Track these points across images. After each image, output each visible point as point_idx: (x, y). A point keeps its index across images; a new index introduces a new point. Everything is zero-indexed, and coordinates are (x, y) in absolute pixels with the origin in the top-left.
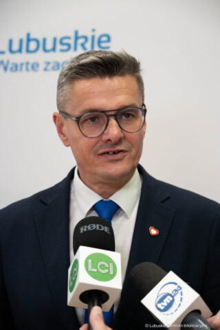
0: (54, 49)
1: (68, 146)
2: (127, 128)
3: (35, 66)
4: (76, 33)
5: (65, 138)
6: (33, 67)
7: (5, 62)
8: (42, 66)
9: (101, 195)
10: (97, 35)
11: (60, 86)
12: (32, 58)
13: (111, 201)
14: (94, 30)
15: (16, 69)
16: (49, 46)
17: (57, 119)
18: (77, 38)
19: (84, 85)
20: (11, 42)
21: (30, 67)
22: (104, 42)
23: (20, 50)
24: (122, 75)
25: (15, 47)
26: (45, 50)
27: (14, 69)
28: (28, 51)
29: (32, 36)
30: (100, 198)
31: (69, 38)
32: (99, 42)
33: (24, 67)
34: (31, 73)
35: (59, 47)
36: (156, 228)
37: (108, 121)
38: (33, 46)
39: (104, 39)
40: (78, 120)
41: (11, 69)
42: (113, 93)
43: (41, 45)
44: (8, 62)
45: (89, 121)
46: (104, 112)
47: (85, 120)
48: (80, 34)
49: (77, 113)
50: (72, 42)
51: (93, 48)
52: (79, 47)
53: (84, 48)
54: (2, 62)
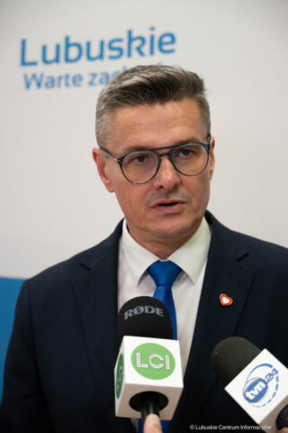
0: (101, 56)
1: (112, 191)
2: (185, 170)
3: (77, 80)
4: (130, 33)
5: (108, 182)
6: (74, 81)
7: (38, 76)
8: (86, 79)
9: (157, 255)
10: (157, 35)
11: (99, 114)
12: (72, 69)
13: (171, 263)
14: (152, 29)
15: (53, 85)
16: (95, 52)
17: (98, 157)
18: (131, 40)
19: (128, 114)
20: (44, 49)
21: (70, 81)
22: (167, 43)
23: (57, 60)
24: (178, 99)
25: (51, 55)
26: (90, 58)
27: (50, 84)
28: (67, 60)
29: (72, 40)
30: (156, 259)
31: (120, 40)
32: (161, 44)
33: (63, 81)
34: (73, 89)
35: (107, 52)
36: (229, 295)
37: (160, 161)
38: (73, 52)
39: (167, 39)
40: (120, 161)
41: (47, 85)
42: (166, 124)
43: (85, 51)
44: (42, 75)
45: (136, 161)
46: (154, 150)
47: (131, 160)
48: (135, 34)
49: (120, 151)
50: (124, 45)
51: (152, 52)
52: (134, 53)
53: (141, 54)
54: (34, 76)
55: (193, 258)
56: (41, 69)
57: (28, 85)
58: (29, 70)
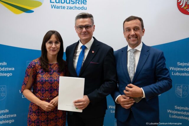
0: (69, 3)
3: (64, 8)
7: (55, 6)
8: (66, 8)
12: (63, 5)
13: (85, 46)
21: (62, 8)
22: (85, 2)
25: (57, 1)
26: (67, 3)
27: (57, 8)
28: (61, 3)
32: (83, 2)
33: (61, 7)
35: (71, 2)
37: (83, 28)
38: (63, 1)
46: (82, 26)
50: (75, 1)
51: (81, 4)
52: (77, 3)
53: (79, 4)
54: (53, 5)
55: (89, 45)
56: (55, 4)
57: (52, 8)
58: (53, 4)
